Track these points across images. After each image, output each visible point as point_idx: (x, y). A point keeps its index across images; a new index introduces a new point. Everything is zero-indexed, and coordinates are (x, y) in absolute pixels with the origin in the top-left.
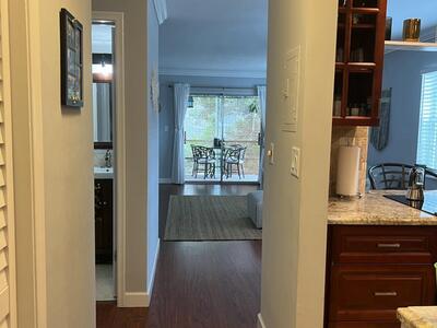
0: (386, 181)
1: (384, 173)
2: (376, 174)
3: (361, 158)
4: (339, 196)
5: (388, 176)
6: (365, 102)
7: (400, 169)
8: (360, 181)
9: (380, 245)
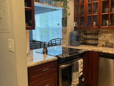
9: (43, 70)
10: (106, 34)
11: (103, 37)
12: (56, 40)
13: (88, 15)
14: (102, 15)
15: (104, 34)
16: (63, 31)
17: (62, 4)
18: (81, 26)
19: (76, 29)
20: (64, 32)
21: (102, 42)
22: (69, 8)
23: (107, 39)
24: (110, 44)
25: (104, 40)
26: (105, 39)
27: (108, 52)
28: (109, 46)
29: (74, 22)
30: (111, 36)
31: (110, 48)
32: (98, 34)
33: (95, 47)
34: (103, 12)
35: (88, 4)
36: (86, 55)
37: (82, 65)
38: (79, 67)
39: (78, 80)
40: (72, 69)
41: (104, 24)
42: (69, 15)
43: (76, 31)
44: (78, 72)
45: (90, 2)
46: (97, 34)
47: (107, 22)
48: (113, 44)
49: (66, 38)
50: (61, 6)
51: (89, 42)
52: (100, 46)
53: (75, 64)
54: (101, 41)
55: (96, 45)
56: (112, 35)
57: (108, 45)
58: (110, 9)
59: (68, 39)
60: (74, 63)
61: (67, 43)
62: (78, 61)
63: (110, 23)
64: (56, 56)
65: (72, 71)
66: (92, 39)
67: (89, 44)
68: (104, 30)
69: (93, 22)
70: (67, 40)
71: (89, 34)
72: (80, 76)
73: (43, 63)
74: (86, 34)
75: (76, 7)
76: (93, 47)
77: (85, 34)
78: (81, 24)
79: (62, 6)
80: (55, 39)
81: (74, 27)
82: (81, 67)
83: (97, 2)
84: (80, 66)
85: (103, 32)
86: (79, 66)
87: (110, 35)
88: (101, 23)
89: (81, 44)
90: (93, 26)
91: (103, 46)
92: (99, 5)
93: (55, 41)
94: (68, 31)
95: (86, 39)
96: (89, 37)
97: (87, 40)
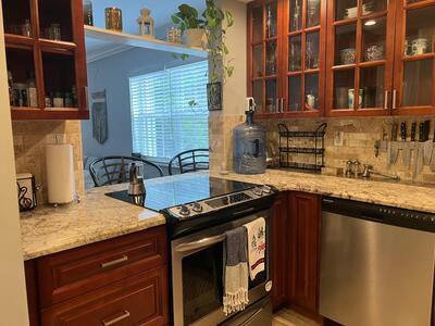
0: (107, 174)
1: (105, 167)
2: (98, 168)
3: (75, 156)
4: (52, 205)
5: (110, 169)
6: (71, 91)
7: (119, 161)
8: (77, 182)
9: (104, 265)
10: (351, 135)
11: (341, 144)
12: (196, 153)
13: (289, 73)
14: (335, 71)
15: (342, 133)
16: (210, 125)
17: (205, 39)
18: (267, 109)
19: (252, 119)
20: (215, 129)
21: (336, 161)
22: (227, 53)
23: (351, 152)
24: (362, 167)
25: (342, 154)
26: (346, 151)
27: (352, 194)
28: (359, 174)
29: (248, 96)
30: (366, 142)
31: (361, 182)
32: (323, 133)
33: (314, 176)
34: (338, 61)
35: (290, 37)
36: (276, 205)
37: (264, 240)
38: (250, 248)
39: (245, 289)
40: (224, 255)
41: (341, 100)
42: (230, 73)
43: (253, 123)
44: (244, 265)
45: (297, 31)
46: (319, 133)
47: (351, 96)
48: (371, 167)
49: (221, 148)
50: (202, 45)
51: (298, 159)
52: (329, 175)
53: (233, 236)
54: (335, 157)
55: (316, 170)
56: (369, 139)
57: (355, 169)
58: (360, 51)
59: (226, 151)
60: (229, 233)
61: (224, 164)
62: (246, 225)
63: (360, 98)
64: (160, 212)
65: (224, 259)
66: (305, 151)
67: (296, 167)
68: (342, 123)
69: (306, 94)
70: (225, 155)
71: (295, 134)
72: (253, 278)
73: (104, 238)
74: (288, 135)
75: (252, 47)
76: (306, 177)
77: (282, 135)
78: (268, 103)
79: (203, 43)
80: (193, 151)
81: (247, 112)
82: (258, 244)
83: (318, 30)
84: (254, 243)
85: (340, 129)
86: (250, 244)
87: (362, 136)
88: (332, 99)
89: (269, 167)
90: (306, 109)
91: (339, 173)
92: (322, 40)
93: (194, 157)
94: (225, 126)
95: (288, 150)
96: (295, 143)
97: (290, 154)
